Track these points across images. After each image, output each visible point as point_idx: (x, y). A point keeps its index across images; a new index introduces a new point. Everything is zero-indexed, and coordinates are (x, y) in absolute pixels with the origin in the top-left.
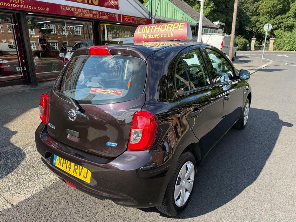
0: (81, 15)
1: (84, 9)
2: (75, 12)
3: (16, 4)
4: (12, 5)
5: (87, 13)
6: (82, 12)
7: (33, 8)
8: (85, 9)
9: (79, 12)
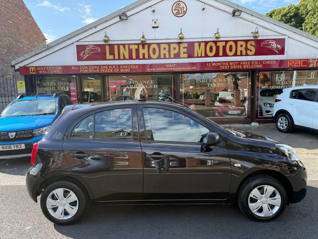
0: (227, 68)
1: (231, 62)
2: (221, 66)
3: (171, 68)
4: (168, 69)
5: (236, 65)
6: (229, 64)
7: (183, 69)
8: (233, 62)
9: (226, 65)
